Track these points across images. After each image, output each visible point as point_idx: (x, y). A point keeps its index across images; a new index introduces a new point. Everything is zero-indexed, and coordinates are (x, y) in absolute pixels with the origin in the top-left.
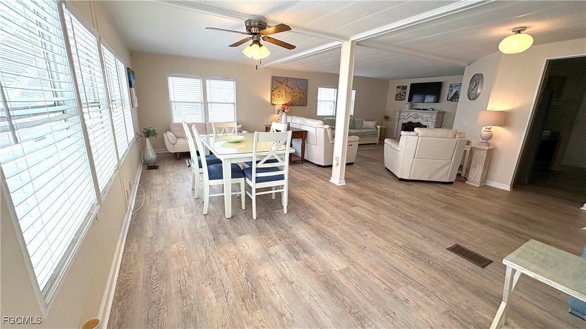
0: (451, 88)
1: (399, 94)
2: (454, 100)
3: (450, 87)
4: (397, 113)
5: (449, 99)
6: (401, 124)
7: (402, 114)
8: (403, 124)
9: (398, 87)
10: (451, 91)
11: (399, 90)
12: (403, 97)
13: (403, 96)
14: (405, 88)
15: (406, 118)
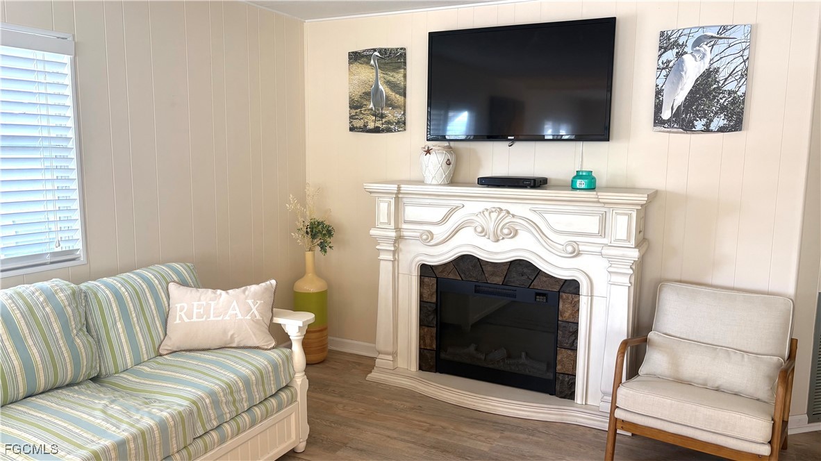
0: (671, 55)
1: (367, 94)
2: (699, 124)
3: (663, 49)
4: (384, 208)
5: (666, 115)
6: (415, 273)
7: (411, 212)
8: (426, 270)
9: (355, 57)
10: (671, 70)
11: (366, 74)
12: (393, 116)
13: (391, 104)
14: (393, 59)
15: (440, 232)
